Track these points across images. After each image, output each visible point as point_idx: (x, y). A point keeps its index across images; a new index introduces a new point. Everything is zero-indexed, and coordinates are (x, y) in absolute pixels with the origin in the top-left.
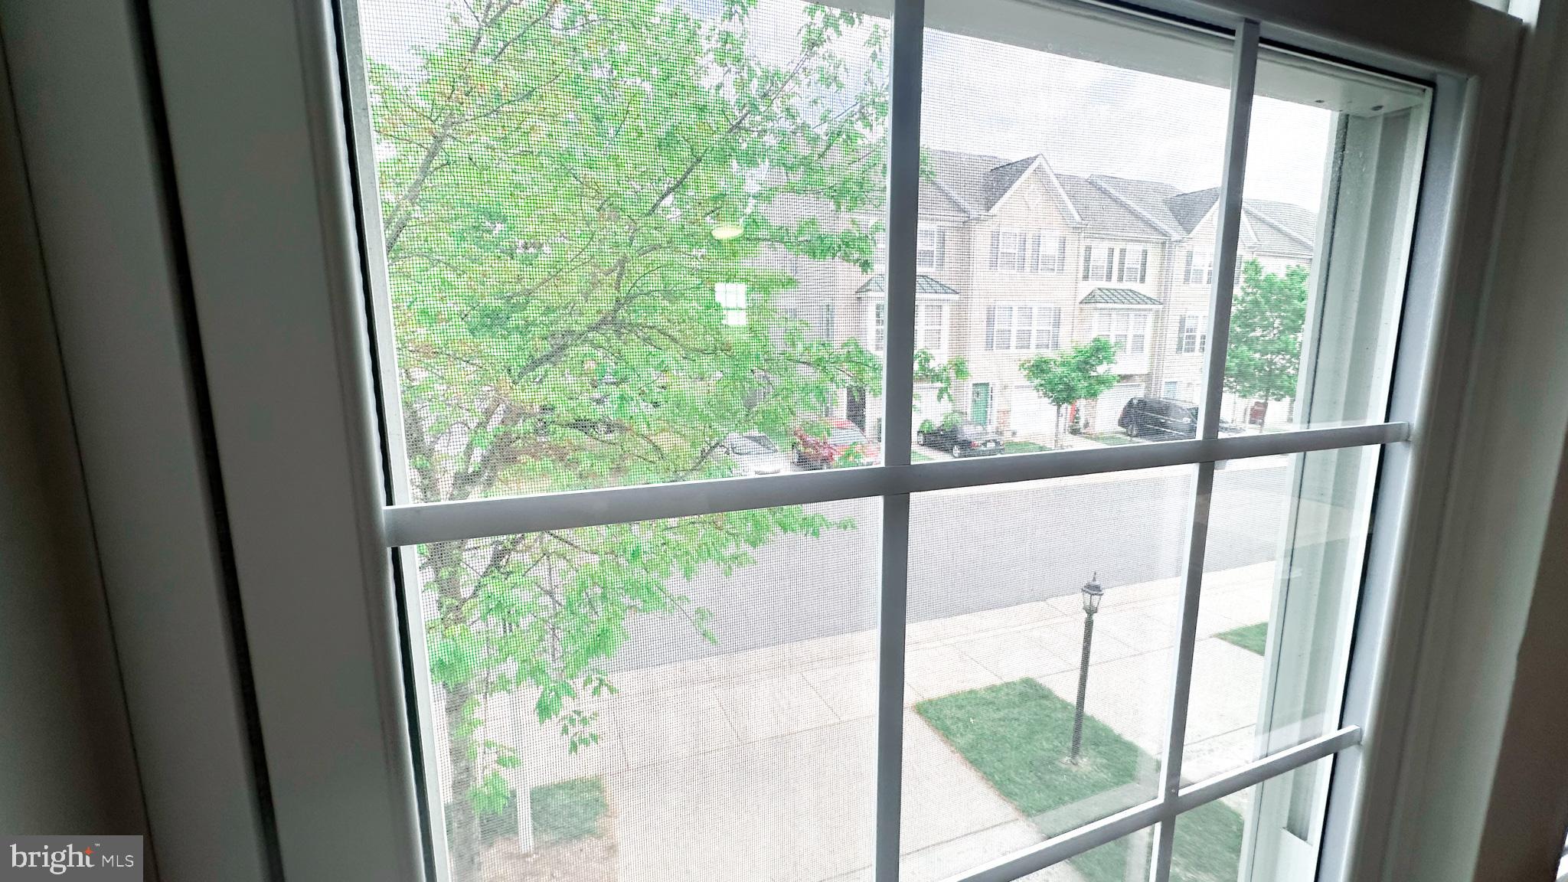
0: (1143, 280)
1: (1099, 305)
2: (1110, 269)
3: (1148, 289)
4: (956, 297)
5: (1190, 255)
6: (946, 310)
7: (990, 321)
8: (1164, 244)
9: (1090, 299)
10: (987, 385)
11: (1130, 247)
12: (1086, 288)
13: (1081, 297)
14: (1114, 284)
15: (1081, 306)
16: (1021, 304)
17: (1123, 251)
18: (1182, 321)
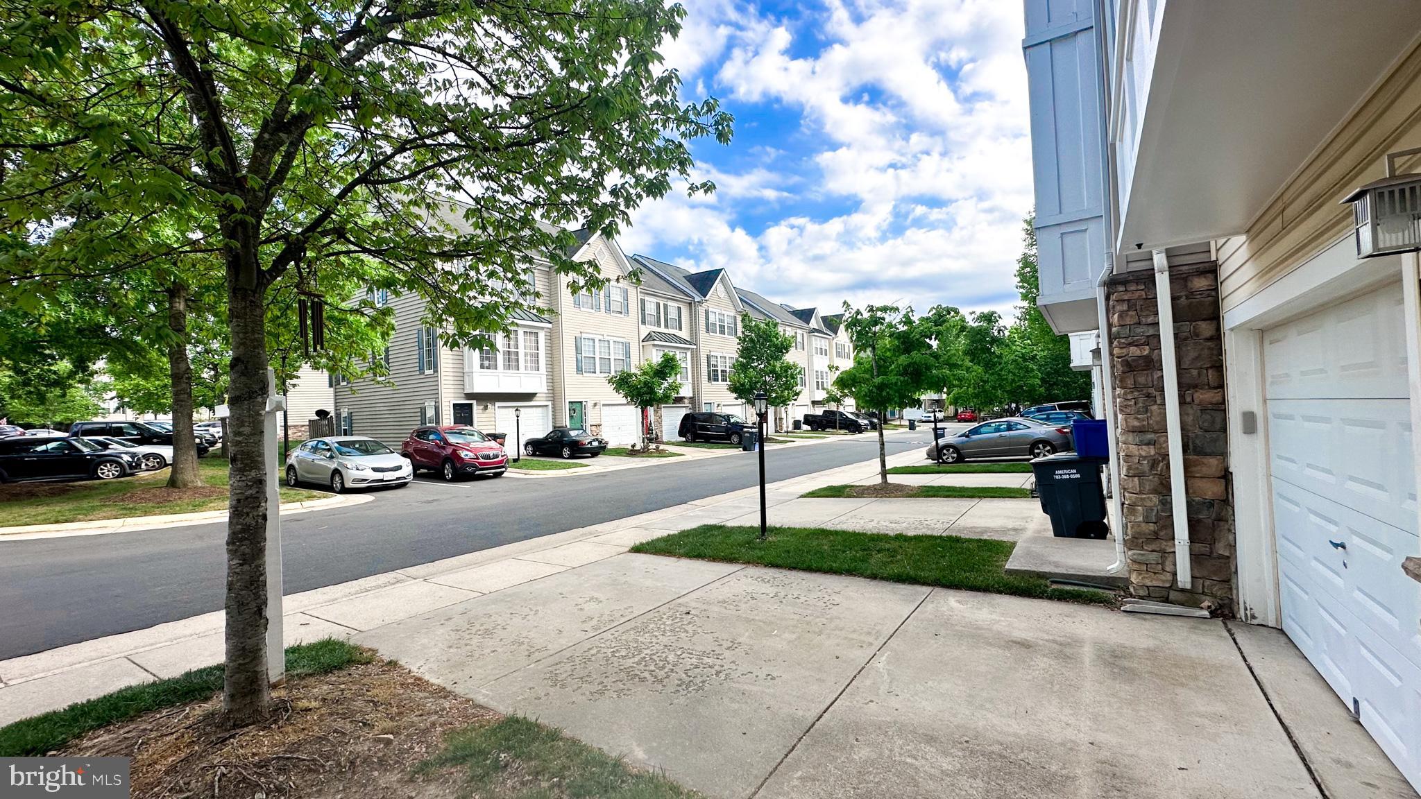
0: (680, 329)
1: (656, 342)
2: (659, 318)
3: (684, 334)
4: (550, 326)
5: (707, 313)
6: (542, 335)
7: (578, 349)
8: (690, 304)
9: (649, 337)
10: (581, 402)
11: (670, 303)
12: (645, 330)
13: (642, 337)
14: (663, 330)
15: (644, 343)
16: (601, 338)
17: (666, 306)
18: (709, 358)
